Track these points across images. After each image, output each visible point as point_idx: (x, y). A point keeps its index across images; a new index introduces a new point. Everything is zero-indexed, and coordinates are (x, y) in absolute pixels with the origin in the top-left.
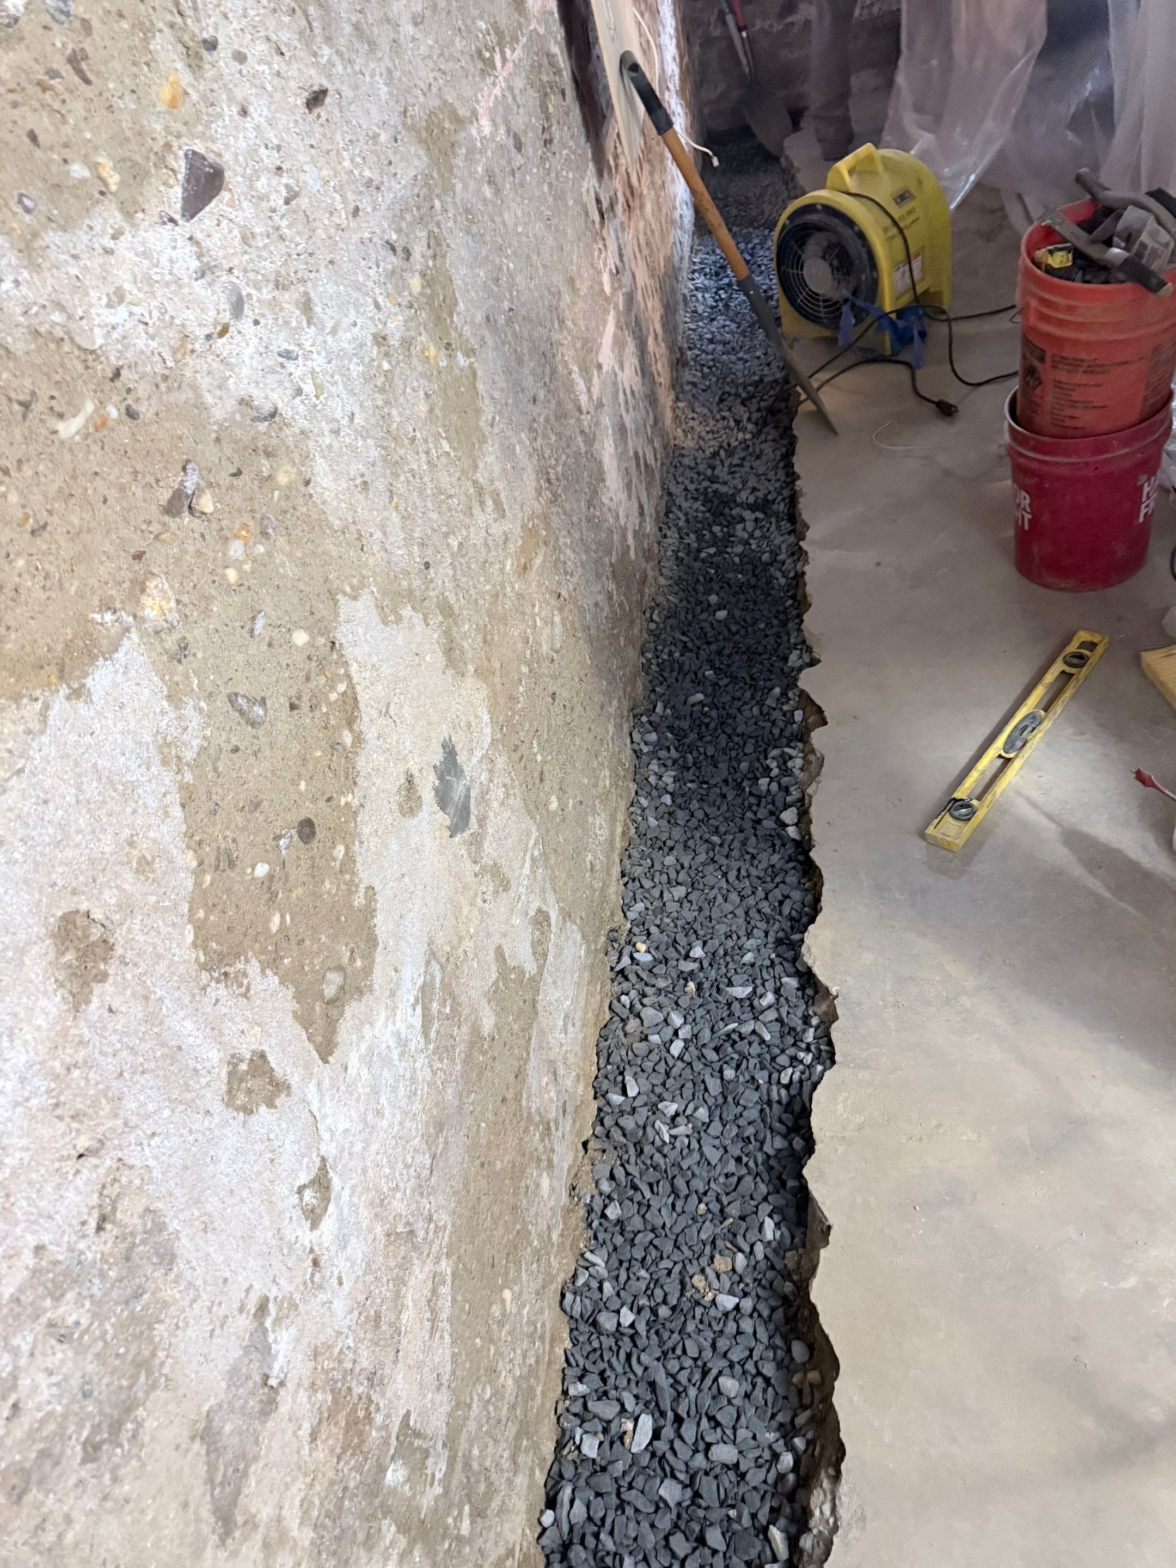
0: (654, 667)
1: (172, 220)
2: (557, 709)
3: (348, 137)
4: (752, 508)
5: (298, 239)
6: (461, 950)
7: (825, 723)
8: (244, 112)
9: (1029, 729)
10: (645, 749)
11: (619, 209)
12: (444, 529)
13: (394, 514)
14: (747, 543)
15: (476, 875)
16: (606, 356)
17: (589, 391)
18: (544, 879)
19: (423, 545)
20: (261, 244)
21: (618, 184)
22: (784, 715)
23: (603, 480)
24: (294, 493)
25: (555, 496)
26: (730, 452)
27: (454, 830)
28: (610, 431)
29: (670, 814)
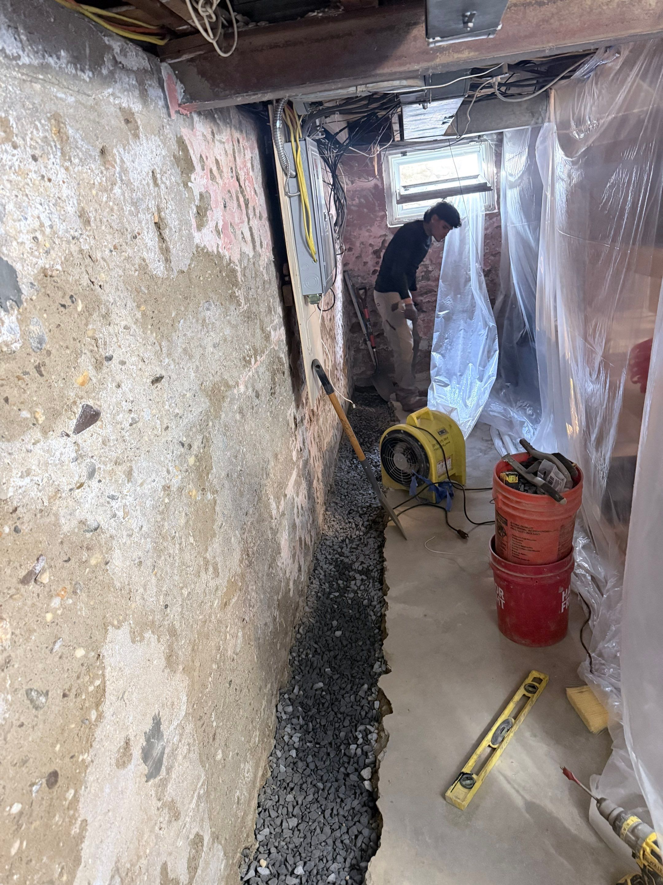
0: (296, 663)
1: (68, 435)
2: (231, 691)
3: (170, 395)
4: (361, 573)
5: (133, 441)
6: (138, 866)
7: (391, 712)
8: (119, 386)
9: (506, 730)
10: (284, 717)
11: (305, 422)
12: (181, 585)
13: (154, 578)
14: (356, 592)
15: (158, 809)
16: (290, 490)
17: (278, 508)
18: (204, 811)
19: (166, 595)
20: (112, 444)
21: (306, 411)
22: (369, 703)
23: (280, 553)
24: (98, 569)
25: (251, 563)
26: (352, 541)
27: (149, 777)
28: (287, 528)
29: (294, 763)
